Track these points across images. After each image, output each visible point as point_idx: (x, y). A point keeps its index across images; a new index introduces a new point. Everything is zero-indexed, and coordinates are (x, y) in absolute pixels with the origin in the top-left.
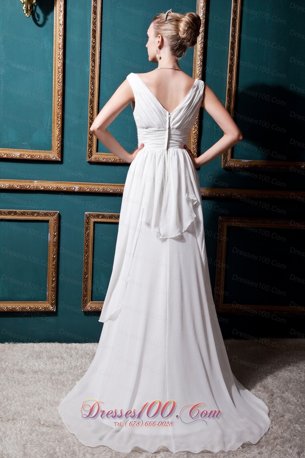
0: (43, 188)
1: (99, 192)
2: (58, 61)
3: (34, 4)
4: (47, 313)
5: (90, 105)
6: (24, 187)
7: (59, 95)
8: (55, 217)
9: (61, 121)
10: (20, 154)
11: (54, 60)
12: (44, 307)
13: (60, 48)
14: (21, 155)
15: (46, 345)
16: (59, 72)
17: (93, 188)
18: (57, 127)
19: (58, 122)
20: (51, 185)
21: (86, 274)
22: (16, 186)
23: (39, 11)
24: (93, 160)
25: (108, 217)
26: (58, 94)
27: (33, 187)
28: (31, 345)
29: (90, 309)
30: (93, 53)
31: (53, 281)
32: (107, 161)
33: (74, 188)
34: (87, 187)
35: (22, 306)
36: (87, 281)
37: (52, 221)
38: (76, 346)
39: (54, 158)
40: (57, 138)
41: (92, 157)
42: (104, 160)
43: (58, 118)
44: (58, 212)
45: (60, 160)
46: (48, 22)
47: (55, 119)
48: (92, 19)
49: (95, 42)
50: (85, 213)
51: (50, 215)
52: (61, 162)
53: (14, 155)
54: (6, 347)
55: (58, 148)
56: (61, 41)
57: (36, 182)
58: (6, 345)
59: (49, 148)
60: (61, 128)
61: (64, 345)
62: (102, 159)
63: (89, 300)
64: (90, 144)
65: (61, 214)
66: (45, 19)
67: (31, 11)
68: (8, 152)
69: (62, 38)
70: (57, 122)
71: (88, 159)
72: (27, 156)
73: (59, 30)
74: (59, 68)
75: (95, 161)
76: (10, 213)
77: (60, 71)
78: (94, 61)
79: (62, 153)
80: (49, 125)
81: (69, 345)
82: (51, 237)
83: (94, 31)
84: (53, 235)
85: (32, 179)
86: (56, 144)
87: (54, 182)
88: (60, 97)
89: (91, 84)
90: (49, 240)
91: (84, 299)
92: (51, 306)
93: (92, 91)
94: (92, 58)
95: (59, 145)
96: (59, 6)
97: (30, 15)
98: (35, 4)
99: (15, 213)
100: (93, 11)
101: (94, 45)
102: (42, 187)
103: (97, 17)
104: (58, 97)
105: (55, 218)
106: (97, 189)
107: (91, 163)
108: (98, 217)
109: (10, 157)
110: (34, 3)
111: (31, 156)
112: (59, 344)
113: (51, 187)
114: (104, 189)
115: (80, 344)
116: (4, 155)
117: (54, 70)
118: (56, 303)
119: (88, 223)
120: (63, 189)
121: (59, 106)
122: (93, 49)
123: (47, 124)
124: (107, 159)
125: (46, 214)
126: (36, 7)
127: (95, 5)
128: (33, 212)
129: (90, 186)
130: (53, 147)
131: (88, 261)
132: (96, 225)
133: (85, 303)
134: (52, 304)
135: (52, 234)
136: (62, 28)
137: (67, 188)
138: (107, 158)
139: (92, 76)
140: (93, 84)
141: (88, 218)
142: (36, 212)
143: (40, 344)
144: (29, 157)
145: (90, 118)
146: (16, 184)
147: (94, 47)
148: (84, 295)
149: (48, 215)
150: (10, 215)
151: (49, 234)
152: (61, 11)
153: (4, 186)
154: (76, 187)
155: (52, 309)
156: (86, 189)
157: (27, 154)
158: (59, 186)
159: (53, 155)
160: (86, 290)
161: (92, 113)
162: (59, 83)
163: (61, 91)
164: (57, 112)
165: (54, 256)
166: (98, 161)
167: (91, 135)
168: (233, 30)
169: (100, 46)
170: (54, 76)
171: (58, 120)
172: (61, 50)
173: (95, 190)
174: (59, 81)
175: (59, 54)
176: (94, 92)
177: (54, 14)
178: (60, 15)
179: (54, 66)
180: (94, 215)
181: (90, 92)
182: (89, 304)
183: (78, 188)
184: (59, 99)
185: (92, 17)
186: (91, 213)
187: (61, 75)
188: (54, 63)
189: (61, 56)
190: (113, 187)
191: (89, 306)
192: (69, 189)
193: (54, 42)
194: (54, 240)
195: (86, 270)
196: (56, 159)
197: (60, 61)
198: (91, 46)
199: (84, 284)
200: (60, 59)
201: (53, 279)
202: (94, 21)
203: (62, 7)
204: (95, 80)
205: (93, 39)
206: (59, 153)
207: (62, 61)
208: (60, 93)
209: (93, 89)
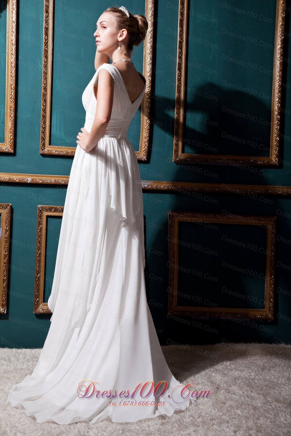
1: (51, 183)
2: (11, 57)
5: (43, 98)
7: (12, 89)
8: (7, 210)
9: (13, 114)
11: (7, 55)
13: (12, 44)
16: (12, 67)
17: (45, 180)
18: (10, 119)
19: (11, 114)
21: (38, 272)
24: (46, 152)
25: (60, 211)
26: (11, 88)
29: (42, 311)
30: (45, 49)
31: (4, 280)
32: (59, 154)
33: (26, 180)
34: (40, 179)
36: (39, 281)
37: (4, 214)
38: (25, 352)
39: (7, 150)
40: (10, 130)
41: (46, 150)
42: (57, 153)
43: (11, 111)
44: (11, 204)
45: (12, 151)
46: (1, 20)
47: (8, 112)
48: (44, 18)
50: (38, 206)
51: (2, 208)
52: (14, 154)
55: (11, 140)
56: (14, 38)
59: (2, 139)
60: (14, 120)
61: (14, 350)
62: (55, 151)
64: (42, 137)
65: (13, 207)
69: (14, 34)
71: (41, 152)
73: (11, 27)
75: (48, 153)
77: (13, 65)
78: (46, 57)
79: (15, 144)
80: (2, 118)
81: (20, 350)
83: (47, 29)
84: (5, 231)
86: (9, 136)
87: (5, 174)
89: (43, 79)
90: (1, 235)
91: (36, 300)
92: (1, 308)
93: (44, 86)
94: (44, 54)
95: (11, 138)
96: (12, 4)
100: (45, 9)
101: (46, 42)
103: (49, 16)
104: (11, 91)
106: (49, 181)
107: (44, 155)
108: (51, 211)
112: (9, 349)
113: (3, 178)
114: (56, 181)
115: (30, 349)
117: (7, 65)
118: (7, 305)
119: (40, 217)
120: (15, 180)
121: (12, 99)
122: (45, 45)
123: (0, 117)
124: (59, 152)
127: (47, 4)
129: (43, 178)
130: (6, 139)
131: (40, 259)
132: (49, 219)
133: (38, 304)
134: (2, 306)
135: (4, 229)
136: (14, 25)
137: (20, 180)
139: (44, 71)
140: (46, 79)
141: (41, 211)
145: (43, 110)
147: (46, 44)
148: (36, 295)
149: (0, 208)
151: (1, 229)
152: (14, 9)
154: (29, 179)
155: (2, 311)
156: (39, 180)
158: (11, 178)
159: (6, 147)
160: (38, 290)
161: (45, 105)
162: (12, 77)
163: (14, 85)
164: (10, 105)
165: (5, 253)
166: (50, 154)
167: (43, 128)
168: (180, 30)
169: (52, 43)
170: (7, 71)
171: (10, 113)
172: (13, 46)
173: (47, 181)
174: (11, 75)
175: (12, 50)
176: (46, 86)
177: (7, 12)
178: (12, 13)
179: (7, 61)
180: (47, 208)
181: (43, 87)
182: (40, 306)
183: (30, 179)
184: (12, 92)
185: (44, 15)
186: (43, 206)
187: (14, 70)
188: (7, 58)
189: (13, 52)
190: (64, 179)
191: (41, 308)
192: (21, 181)
193: (7, 38)
194: (6, 235)
195: (38, 269)
196: (9, 151)
197: (12, 56)
198: (44, 42)
199: (35, 284)
200: (13, 55)
201: (4, 278)
202: (46, 19)
203: (15, 5)
204: (47, 75)
205: (45, 36)
206: (11, 145)
207: (14, 56)
208: (13, 87)
209: (46, 83)
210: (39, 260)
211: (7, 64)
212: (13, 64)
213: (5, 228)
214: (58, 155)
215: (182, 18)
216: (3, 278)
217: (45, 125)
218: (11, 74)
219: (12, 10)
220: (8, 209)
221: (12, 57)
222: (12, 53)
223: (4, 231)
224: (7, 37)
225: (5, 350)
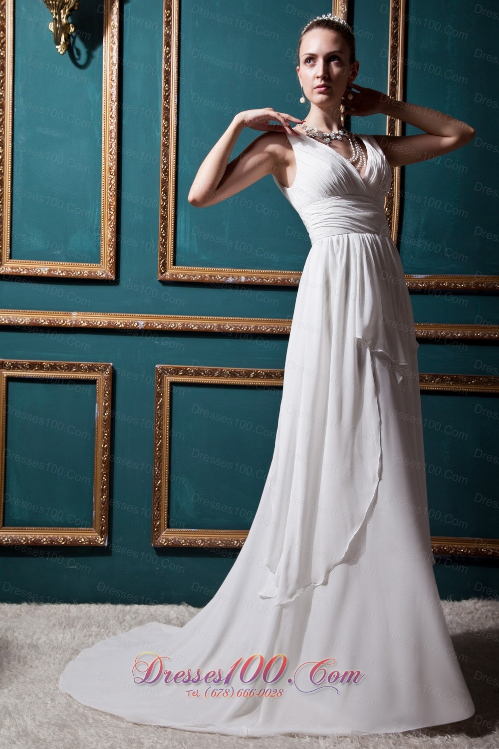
0: (86, 324)
1: (177, 330)
2: (110, 122)
3: (72, 35)
4: (92, 550)
5: (162, 187)
6: (55, 322)
7: (112, 175)
9: (114, 216)
10: (48, 269)
11: (103, 119)
12: (88, 538)
13: (112, 101)
14: (50, 271)
15: (89, 607)
16: (111, 138)
17: (167, 324)
18: (110, 224)
19: (111, 216)
20: (100, 320)
21: (158, 477)
22: (43, 321)
23: (79, 44)
24: (168, 278)
25: (193, 374)
26: (111, 172)
27: (69, 322)
28: (66, 608)
29: (165, 543)
30: (165, 106)
31: (102, 490)
32: (190, 279)
33: (136, 324)
34: (158, 322)
35: (52, 536)
36: (160, 492)
37: (102, 381)
38: (138, 609)
39: (104, 275)
40: (109, 243)
41: (167, 273)
42: (186, 277)
43: (110, 210)
44: (111, 364)
45: (113, 277)
46: (94, 62)
47: (106, 212)
48: (164, 55)
49: (168, 90)
50: (156, 366)
51: (99, 369)
52: (115, 282)
53: (39, 271)
54: (23, 610)
55: (110, 259)
56: (114, 91)
57: (75, 314)
58: (24, 607)
59: (96, 258)
60: (115, 226)
61: (120, 607)
62: (182, 276)
63: (165, 527)
64: (162, 252)
65: (116, 369)
66: (90, 57)
67: (66, 45)
68: (29, 266)
69: (115, 85)
70: (109, 217)
71: (160, 277)
72: (60, 272)
73: (110, 72)
74: (111, 132)
75: (171, 279)
76: (32, 367)
77: (113, 136)
78: (167, 119)
79: (117, 267)
80: (96, 223)
81: (128, 607)
82: (100, 411)
83: (168, 73)
85: (68, 308)
86: (107, 252)
87: (105, 315)
88: (112, 177)
89: (163, 155)
90: (96, 415)
91: (156, 524)
92: (100, 537)
94: (164, 114)
95: (112, 254)
96: (111, 35)
97: (65, 51)
98: (74, 34)
99: (41, 367)
100: (165, 41)
101: (167, 94)
102: (84, 322)
103: (171, 51)
104: (110, 177)
105: (106, 374)
106: (174, 326)
107: (164, 283)
108: (177, 374)
109: (32, 273)
110: (72, 33)
111: (67, 272)
112: (111, 606)
113: (99, 323)
114: (184, 326)
115: (147, 606)
116: (23, 270)
117: (103, 135)
118: (109, 532)
119: (160, 384)
120: (119, 325)
121: (111, 191)
122: (166, 100)
123: (94, 222)
124: (190, 276)
125: (91, 369)
126: (74, 38)
127: (168, 32)
128: (70, 364)
129: (163, 321)
130: (102, 257)
132: (175, 388)
133: (159, 531)
134: (101, 533)
135: (101, 404)
136: (115, 68)
137: (126, 324)
138: (190, 274)
139: (164, 143)
140: (167, 155)
141: (161, 376)
142: (74, 365)
143: (81, 605)
144: (64, 274)
145: (162, 207)
146: (43, 318)
147: (167, 97)
148: (156, 516)
149: (95, 371)
150: (32, 370)
151: (97, 405)
152: (114, 44)
153: (22, 321)
154: (140, 322)
155: (101, 542)
157: (60, 269)
158: (112, 321)
159: (103, 270)
160: (158, 507)
161: (166, 199)
162: (112, 155)
163: (115, 167)
164: (108, 201)
165: (104, 445)
166: (174, 280)
167: (163, 237)
168: (392, 63)
169: (176, 96)
170: (103, 145)
171: (110, 213)
172: (113, 104)
173: (170, 326)
174: (111, 152)
175: (112, 110)
176: (168, 167)
177: (102, 48)
178: (112, 49)
179: (103, 128)
180: (170, 369)
181: (163, 169)
182: (163, 534)
183: (143, 323)
184: (111, 180)
185: (164, 50)
186: (164, 367)
187: (115, 142)
188: (103, 124)
189: (114, 113)
190: (198, 321)
191: (163, 537)
192: (128, 325)
193: (103, 91)
194: (105, 416)
195: (158, 472)
196: (108, 277)
197: (112, 121)
198: (162, 95)
199: (154, 498)
200: (112, 118)
201: (103, 486)
202: (166, 57)
203: (115, 37)
204: (169, 149)
205: (165, 85)
206: (112, 266)
207: (115, 120)
208: (113, 170)
209: (167, 163)
210: (159, 456)
211: (103, 133)
212: (113, 134)
213: (104, 404)
214: (189, 281)
215: (395, 44)
216: (101, 487)
217: (166, 232)
218: (111, 150)
219: (112, 44)
220: (107, 373)
221: (112, 123)
222: (111, 116)
223: (102, 408)
224: (103, 89)
225: (104, 608)
